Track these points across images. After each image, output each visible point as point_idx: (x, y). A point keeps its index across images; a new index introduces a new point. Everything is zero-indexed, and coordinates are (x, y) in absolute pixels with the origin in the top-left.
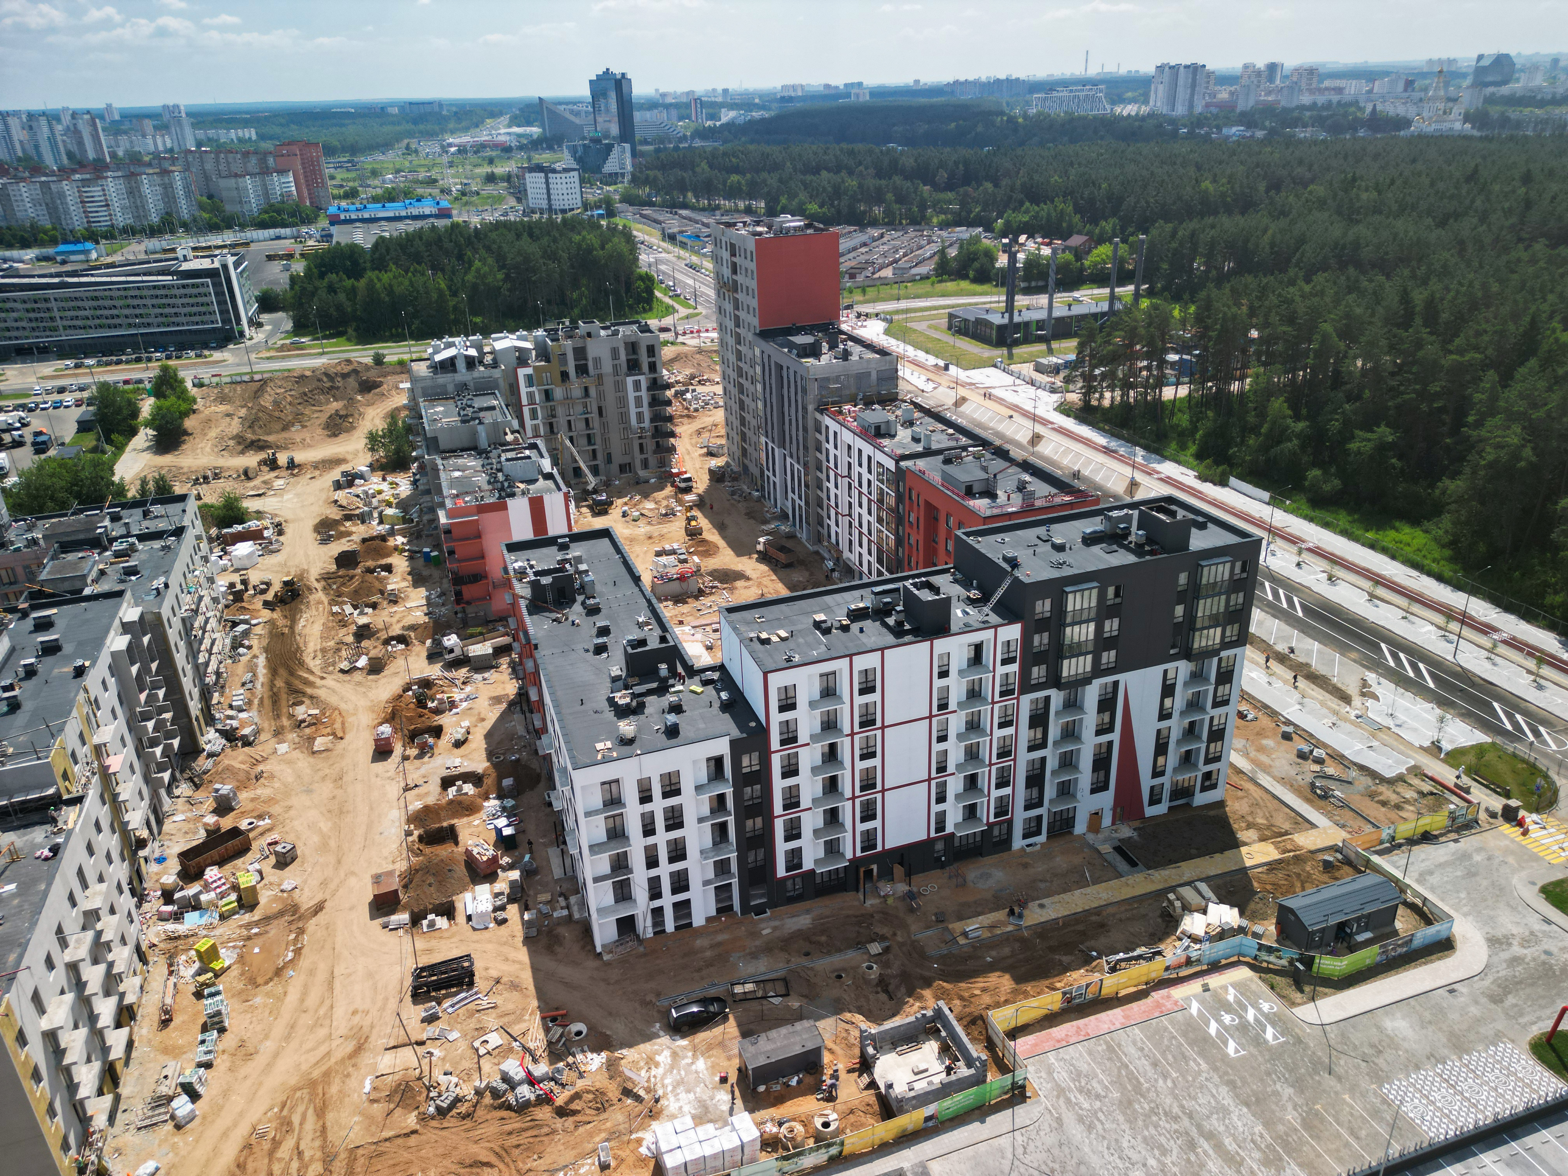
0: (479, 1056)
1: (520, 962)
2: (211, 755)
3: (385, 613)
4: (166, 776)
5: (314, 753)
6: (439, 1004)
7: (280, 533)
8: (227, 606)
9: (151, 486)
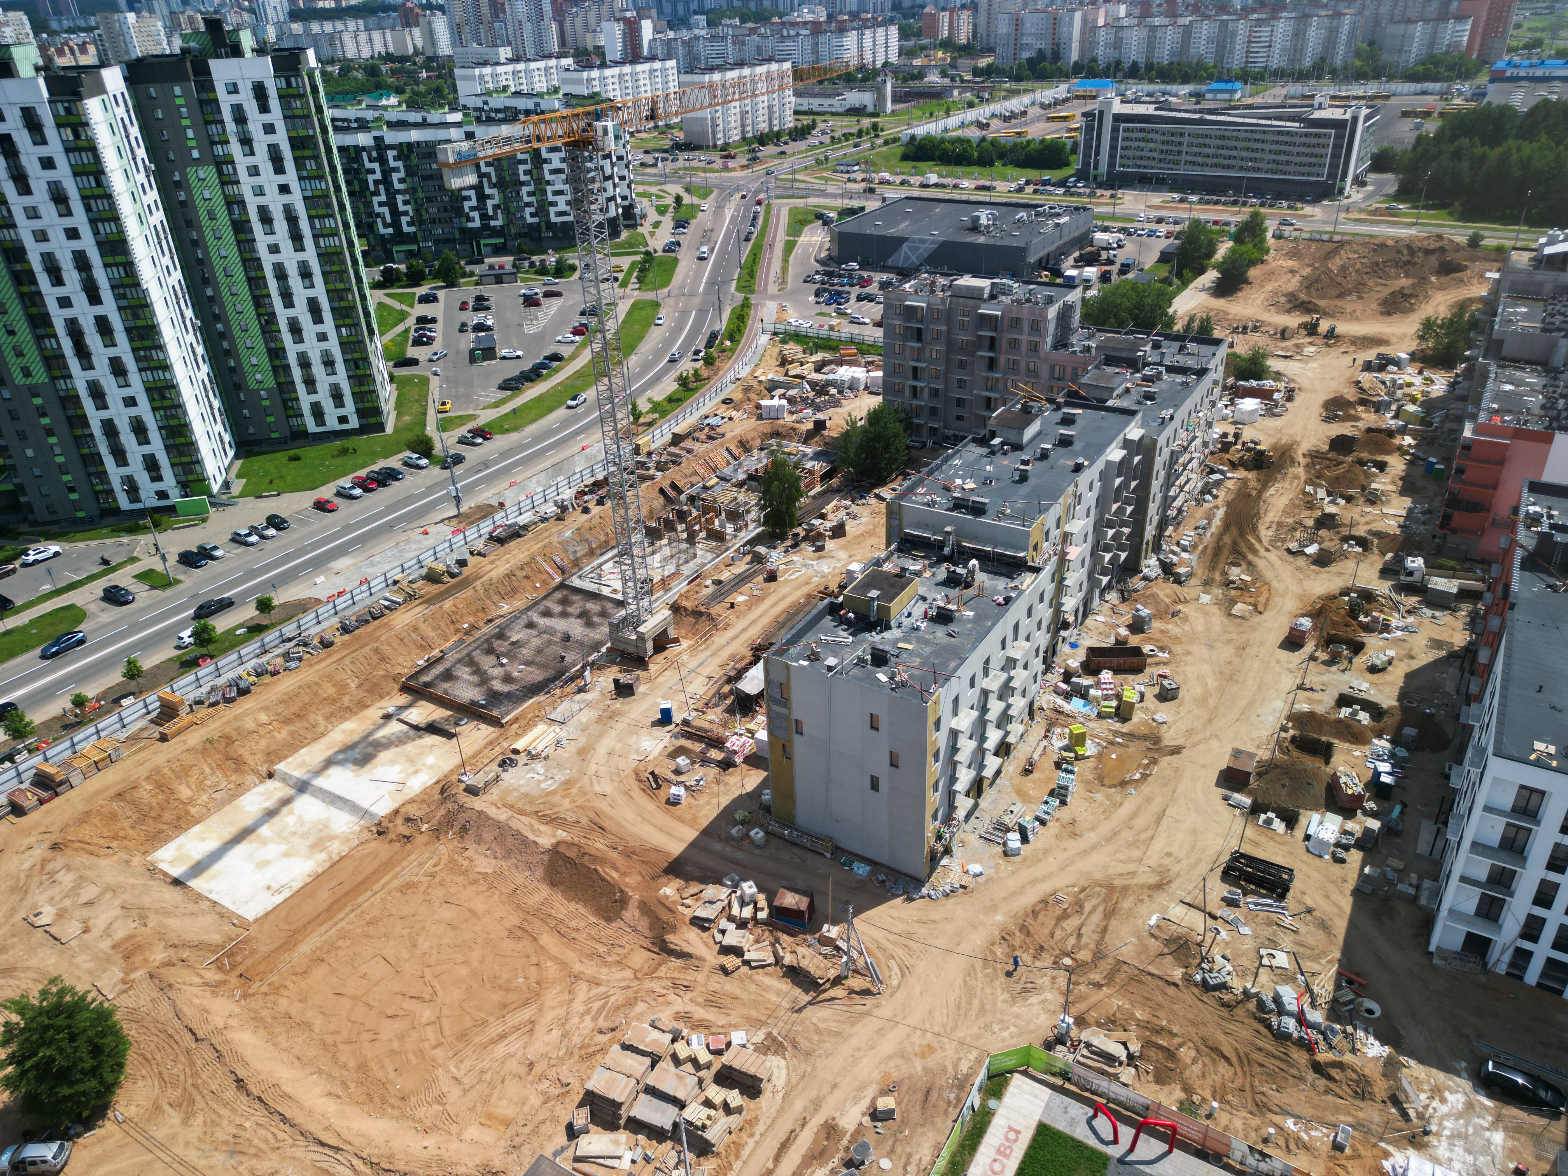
0: (1261, 964)
1: (1340, 908)
2: (1145, 578)
3: (1358, 510)
4: (1105, 580)
5: (1230, 615)
6: (1244, 895)
7: (1290, 399)
8: (1212, 453)
9: (1196, 325)
